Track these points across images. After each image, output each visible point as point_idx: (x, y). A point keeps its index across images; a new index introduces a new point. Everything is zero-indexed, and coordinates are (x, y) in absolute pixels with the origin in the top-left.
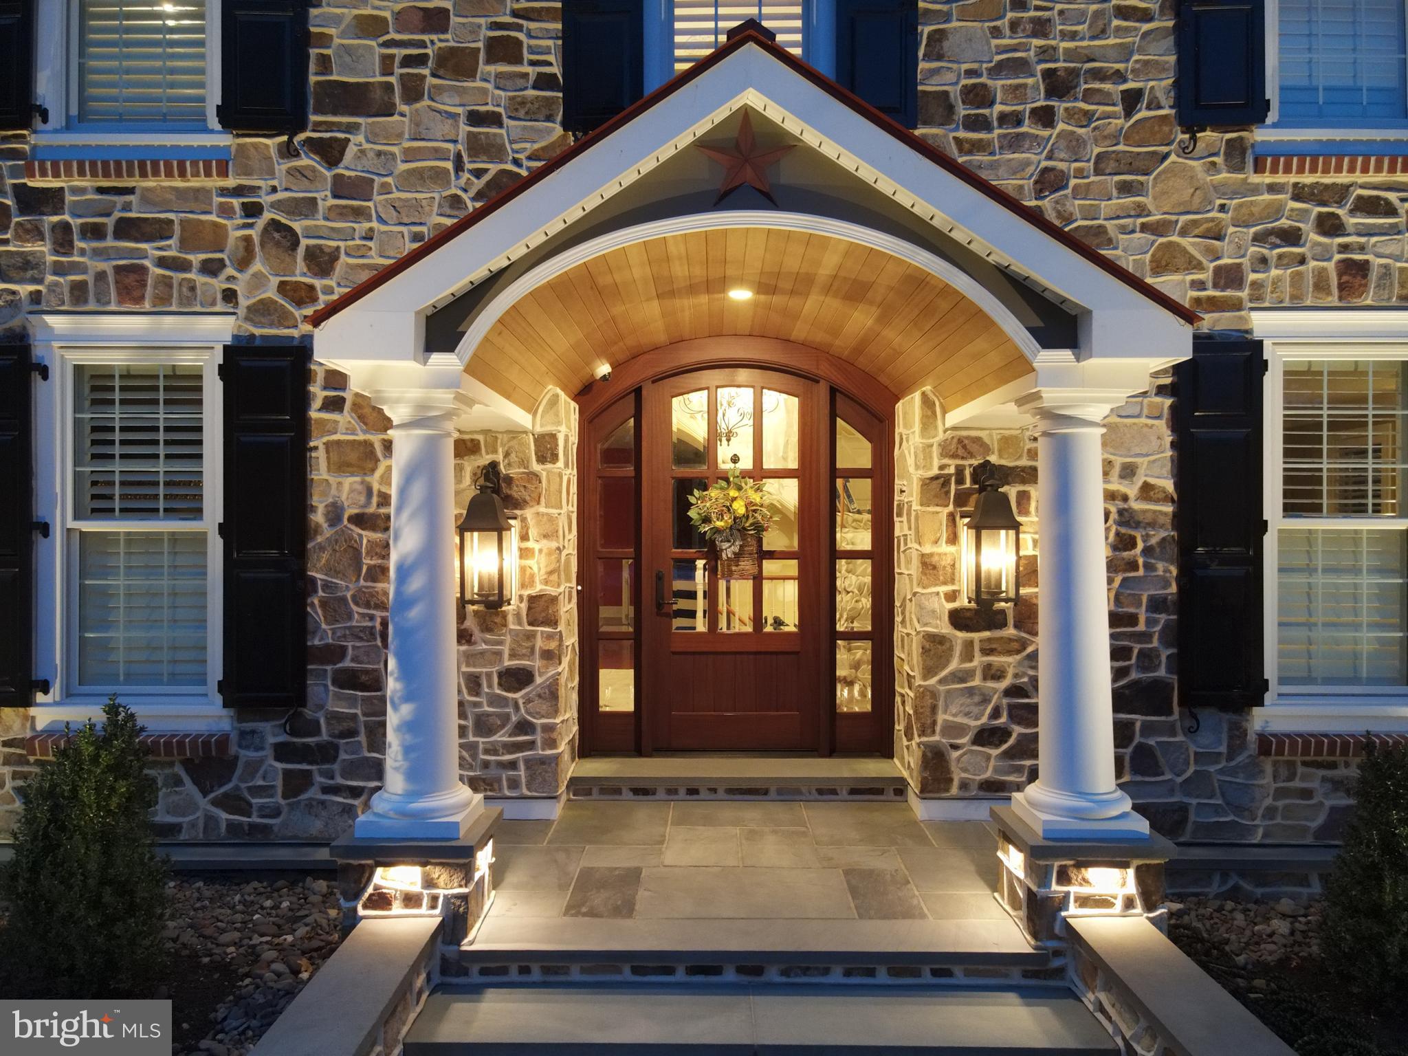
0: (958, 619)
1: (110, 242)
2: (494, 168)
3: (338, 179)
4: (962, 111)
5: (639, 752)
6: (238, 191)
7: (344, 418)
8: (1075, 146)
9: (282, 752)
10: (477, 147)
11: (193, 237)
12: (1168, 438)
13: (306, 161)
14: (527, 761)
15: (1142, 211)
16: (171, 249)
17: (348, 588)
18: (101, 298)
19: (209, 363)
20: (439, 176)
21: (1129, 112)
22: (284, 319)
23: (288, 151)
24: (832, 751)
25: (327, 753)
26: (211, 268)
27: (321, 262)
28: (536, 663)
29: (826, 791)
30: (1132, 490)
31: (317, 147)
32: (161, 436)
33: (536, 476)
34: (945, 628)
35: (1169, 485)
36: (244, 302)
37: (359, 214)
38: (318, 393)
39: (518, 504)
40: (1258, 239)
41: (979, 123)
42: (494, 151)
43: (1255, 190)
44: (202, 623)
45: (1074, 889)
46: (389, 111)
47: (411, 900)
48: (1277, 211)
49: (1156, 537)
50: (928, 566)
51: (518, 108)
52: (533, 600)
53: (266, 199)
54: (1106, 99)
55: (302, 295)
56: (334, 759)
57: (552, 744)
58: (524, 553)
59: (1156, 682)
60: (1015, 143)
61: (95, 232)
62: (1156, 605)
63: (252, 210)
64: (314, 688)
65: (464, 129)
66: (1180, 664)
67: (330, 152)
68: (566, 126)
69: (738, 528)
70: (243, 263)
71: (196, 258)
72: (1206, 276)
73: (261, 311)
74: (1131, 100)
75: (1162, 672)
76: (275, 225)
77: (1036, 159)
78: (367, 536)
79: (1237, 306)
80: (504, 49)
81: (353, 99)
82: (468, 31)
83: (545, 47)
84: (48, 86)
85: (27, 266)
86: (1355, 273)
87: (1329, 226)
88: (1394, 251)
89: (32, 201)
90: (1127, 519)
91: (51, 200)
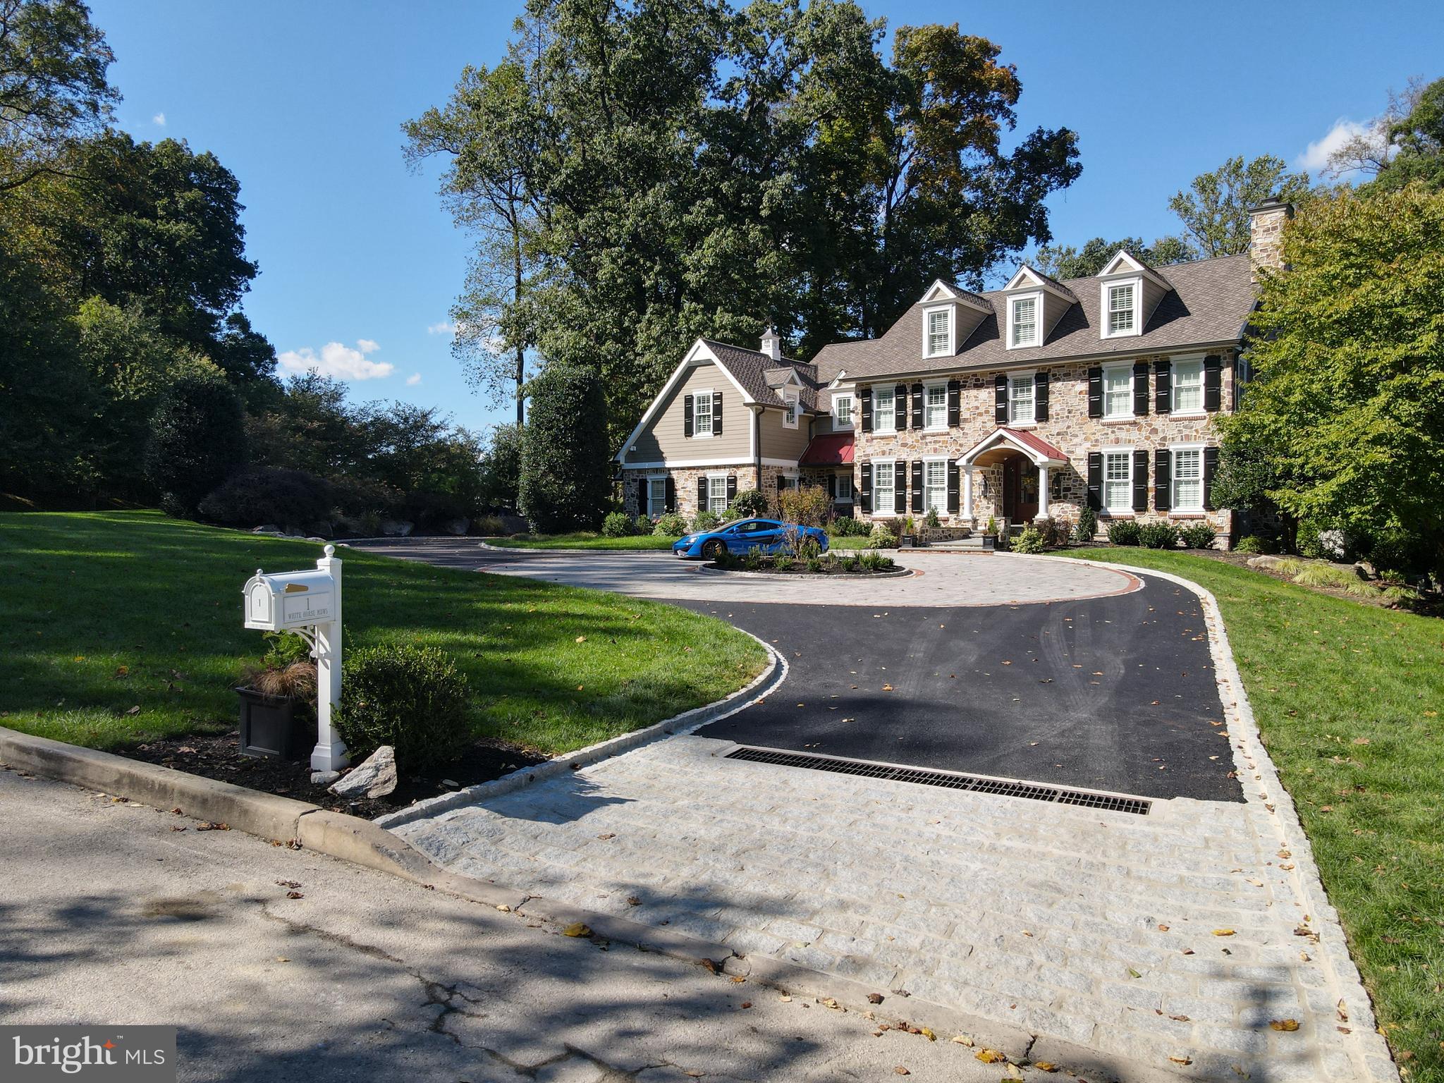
2: (985, 430)
3: (963, 433)
4: (1055, 417)
8: (1073, 421)
11: (944, 442)
13: (960, 430)
15: (1083, 431)
16: (941, 444)
18: (931, 452)
19: (945, 462)
20: (977, 431)
22: (956, 454)
23: (957, 429)
26: (946, 447)
27: (961, 445)
32: (939, 472)
36: (950, 452)
37: (967, 437)
41: (1058, 419)
42: (985, 427)
43: (1101, 427)
44: (944, 501)
46: (971, 421)
48: (1104, 430)
51: (989, 421)
53: (953, 436)
54: (1078, 414)
55: (958, 450)
60: (1063, 421)
61: (930, 443)
64: (960, 510)
65: (981, 424)
67: (963, 429)
68: (996, 423)
72: (1093, 441)
73: (953, 453)
74: (1082, 414)
75: (1086, 505)
76: (955, 440)
80: (987, 412)
81: (965, 420)
82: (982, 410)
83: (993, 410)
84: (925, 421)
85: (921, 448)
86: (1117, 439)
87: (1113, 432)
88: (1123, 436)
89: (922, 438)
90: (1081, 481)
91: (925, 438)
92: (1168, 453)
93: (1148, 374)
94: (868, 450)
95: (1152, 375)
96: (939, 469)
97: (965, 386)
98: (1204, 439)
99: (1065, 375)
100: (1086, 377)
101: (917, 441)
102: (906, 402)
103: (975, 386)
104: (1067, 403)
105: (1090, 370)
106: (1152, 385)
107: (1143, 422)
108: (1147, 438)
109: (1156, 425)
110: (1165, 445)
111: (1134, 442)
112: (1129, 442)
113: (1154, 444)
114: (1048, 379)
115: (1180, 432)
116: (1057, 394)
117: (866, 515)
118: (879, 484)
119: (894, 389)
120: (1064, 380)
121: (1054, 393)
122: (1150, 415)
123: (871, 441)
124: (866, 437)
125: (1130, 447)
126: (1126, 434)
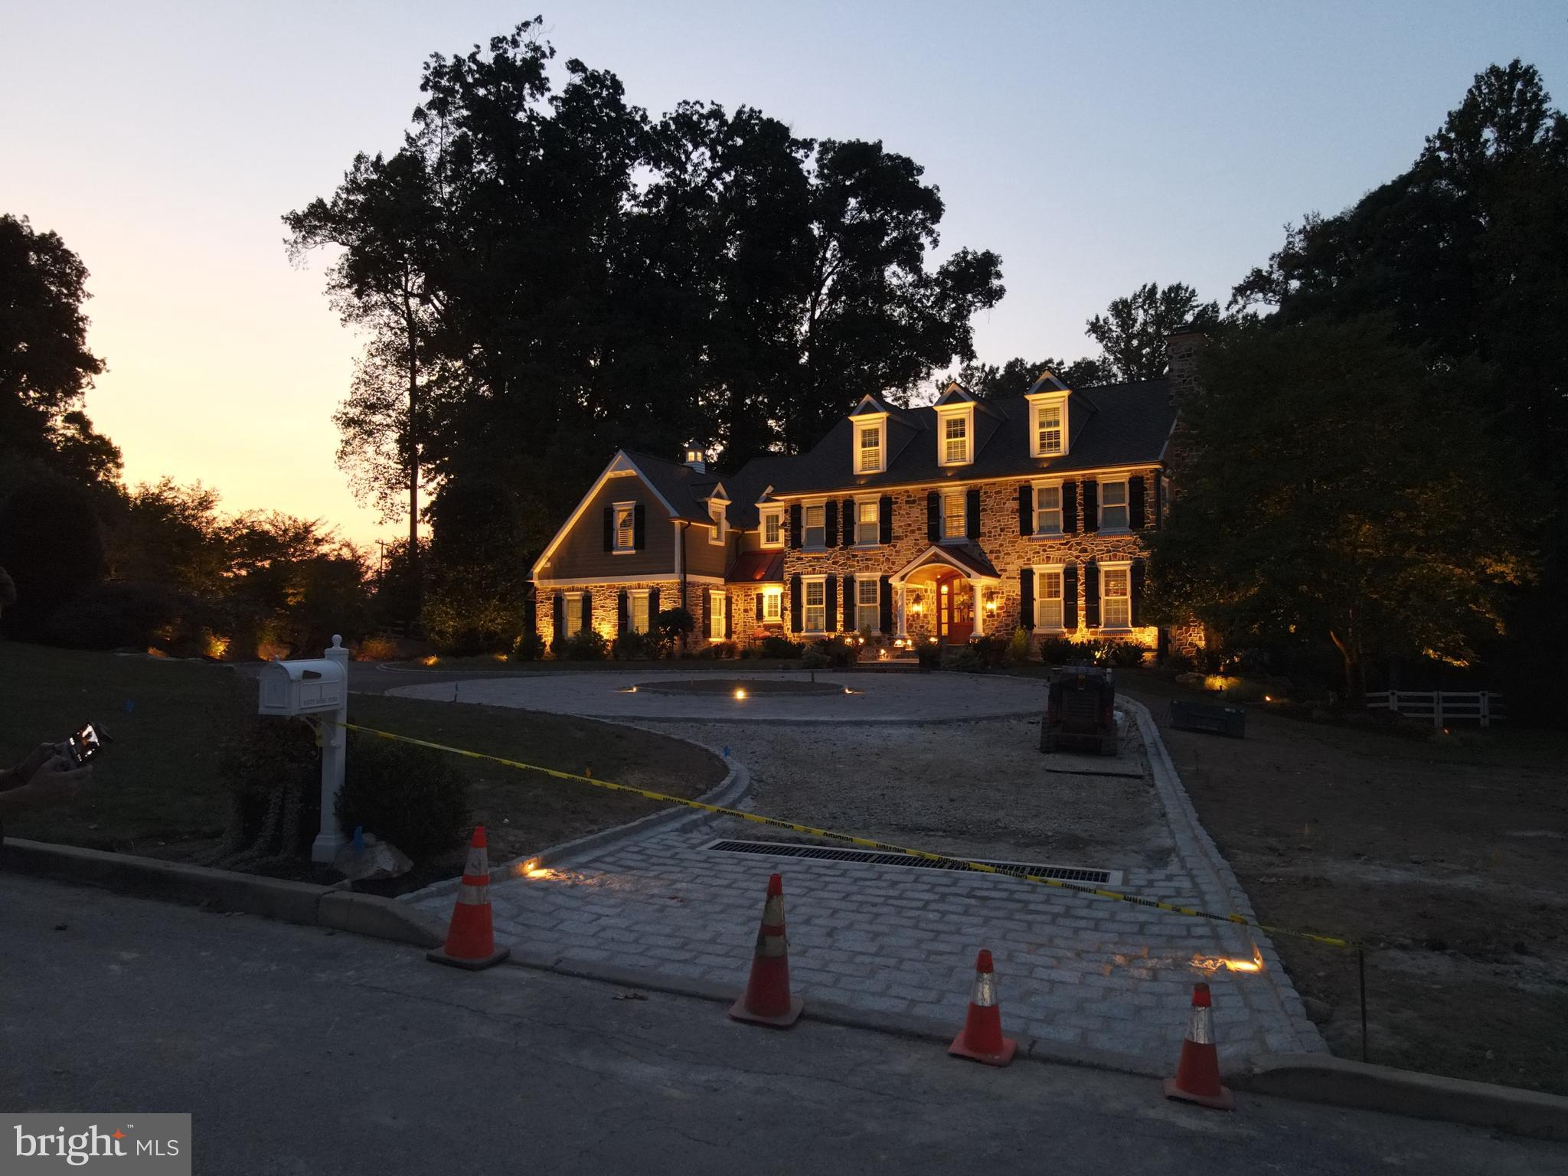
1: (864, 562)
2: (918, 548)
3: (896, 550)
4: (987, 535)
6: (882, 553)
8: (1005, 539)
9: (888, 639)
10: (915, 544)
11: (876, 560)
12: (1020, 586)
13: (892, 548)
15: (1015, 549)
16: (872, 562)
18: (863, 570)
19: (878, 580)
20: (910, 549)
21: (1013, 533)
22: (888, 573)
23: (889, 546)
26: (878, 565)
27: (894, 563)
30: (1014, 595)
31: (893, 545)
32: (871, 591)
34: (986, 617)
35: (1020, 593)
36: (882, 570)
37: (899, 555)
39: (922, 600)
40: (1033, 553)
42: (918, 545)
43: (1032, 545)
44: (876, 619)
46: (903, 539)
48: (1036, 548)
49: (1018, 602)
51: (921, 538)
52: (924, 615)
53: (886, 554)
54: (1009, 532)
58: (922, 607)
59: (1018, 626)
60: (995, 539)
61: (862, 560)
62: (1018, 613)
63: (884, 556)
64: (893, 629)
65: (914, 542)
66: (1021, 622)
67: (895, 546)
68: (928, 540)
70: (882, 564)
71: (875, 563)
72: (1025, 559)
73: (885, 571)
75: (1019, 624)
76: (887, 558)
77: (999, 542)
78: (900, 605)
79: (1030, 564)
80: (919, 529)
82: (914, 526)
83: (925, 528)
84: (856, 538)
85: (853, 566)
86: (1048, 558)
87: (1044, 551)
88: (1055, 554)
89: (854, 556)
90: (1014, 599)
91: (856, 556)
92: (1097, 571)
93: (1076, 493)
94: (799, 568)
95: (1080, 495)
96: (871, 588)
97: (896, 503)
98: (1131, 558)
99: (996, 493)
100: (1017, 495)
101: (848, 558)
102: (837, 518)
103: (907, 502)
104: (999, 521)
105: (1021, 488)
106: (1080, 504)
107: (1073, 541)
108: (1077, 557)
109: (1085, 545)
110: (1094, 563)
111: (1064, 560)
112: (1060, 561)
113: (1084, 563)
114: (979, 497)
115: (1109, 551)
116: (989, 511)
117: (796, 634)
118: (809, 603)
119: (824, 504)
120: (995, 498)
121: (986, 510)
122: (1079, 534)
123: (802, 559)
124: (797, 554)
125: (1061, 565)
126: (1057, 553)
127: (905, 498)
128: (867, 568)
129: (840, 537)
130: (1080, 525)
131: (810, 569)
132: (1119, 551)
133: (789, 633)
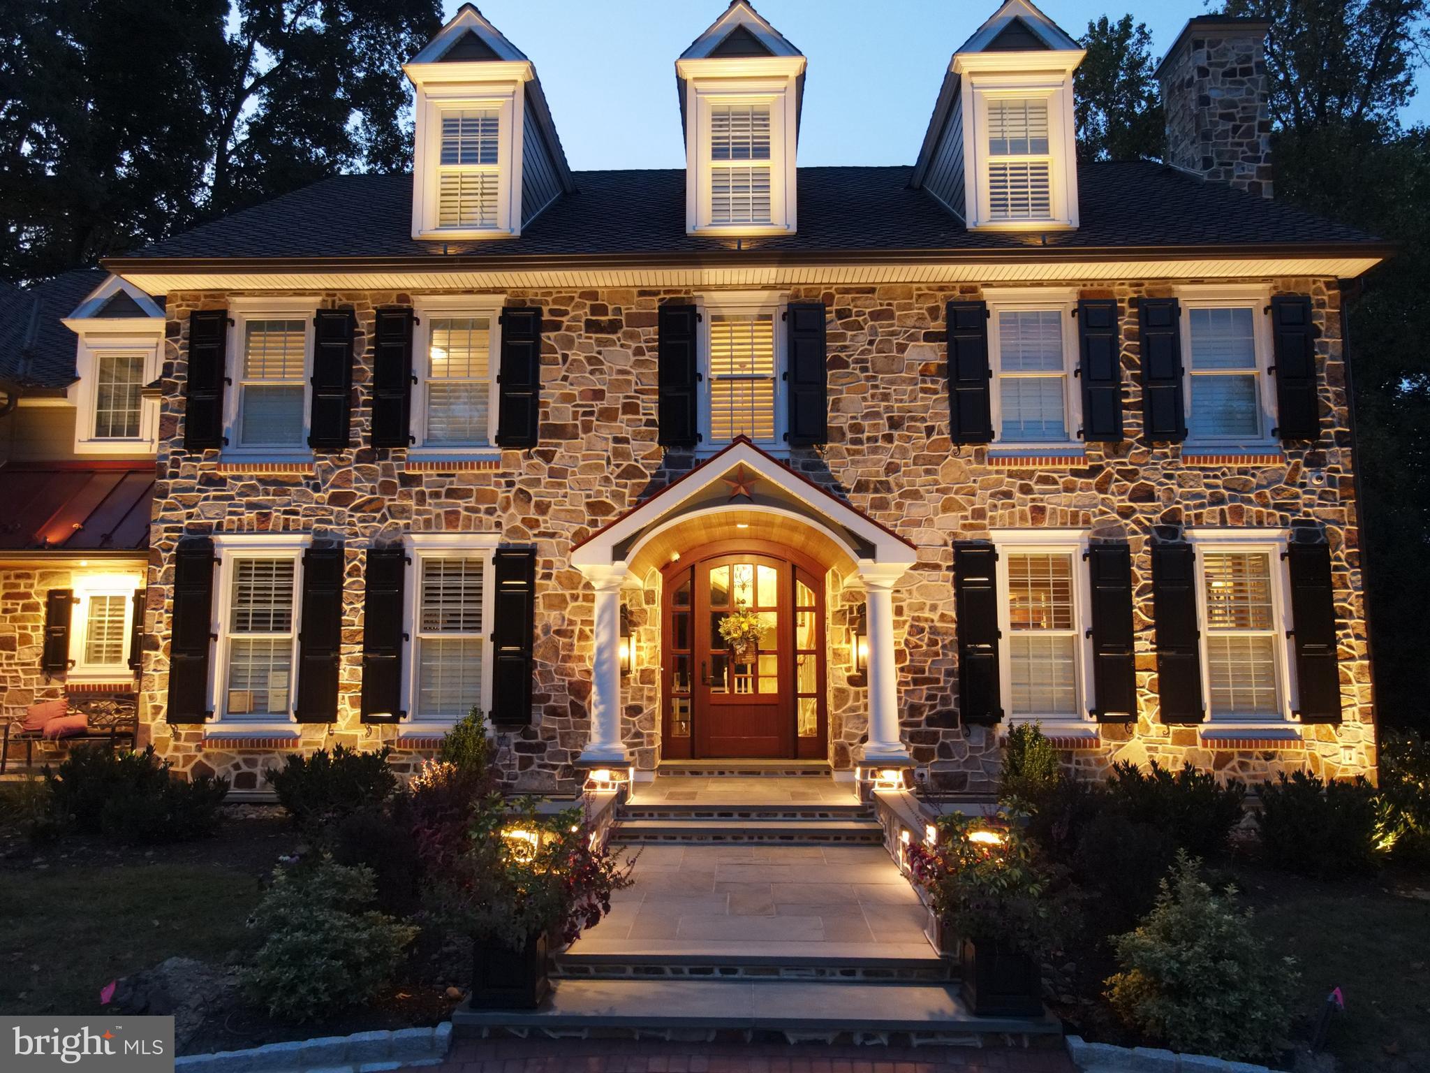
0: (852, 681)
1: (443, 500)
2: (625, 464)
3: (551, 469)
4: (849, 435)
5: (693, 757)
6: (504, 475)
7: (552, 583)
8: (904, 452)
9: (519, 747)
10: (617, 454)
11: (483, 497)
12: (952, 591)
13: (537, 460)
14: (639, 752)
15: (936, 482)
16: (472, 502)
17: (552, 666)
18: (438, 526)
19: (488, 558)
20: (599, 467)
21: (929, 436)
22: (524, 535)
23: (528, 456)
24: (796, 757)
25: (540, 748)
26: (490, 512)
27: (542, 508)
28: (644, 703)
29: (790, 773)
30: (936, 617)
31: (540, 453)
32: (463, 592)
33: (644, 611)
34: (845, 685)
35: (953, 614)
36: (505, 527)
37: (561, 485)
38: (540, 570)
39: (636, 624)
40: (992, 496)
41: (856, 441)
42: (626, 455)
43: (989, 473)
44: (478, 685)
45: (877, 780)
46: (576, 437)
47: (604, 785)
48: (1001, 482)
49: (948, 640)
50: (837, 654)
51: (637, 435)
52: (642, 671)
53: (516, 479)
54: (918, 430)
55: (533, 524)
56: (545, 750)
57: (652, 743)
58: (639, 648)
59: (950, 712)
60: (875, 451)
61: (436, 495)
62: (949, 673)
63: (510, 484)
64: (535, 716)
65: (611, 445)
66: (961, 702)
67: (547, 456)
68: (660, 443)
69: (745, 638)
70: (505, 509)
71: (483, 507)
72: (969, 513)
73: (513, 531)
74: (930, 431)
75: (952, 707)
76: (520, 490)
77: (886, 459)
78: (562, 640)
79: (983, 528)
80: (630, 408)
81: (559, 432)
82: (614, 400)
83: (650, 406)
84: (416, 427)
85: (404, 511)
86: (1038, 512)
87: (1026, 490)
88: (1057, 501)
89: (407, 481)
90: (934, 631)
91: (416, 480)
92: (1187, 555)
93: (1116, 330)
94: (208, 511)
95: (1130, 336)
96: (463, 582)
97: (556, 326)
98: (1284, 523)
99: (876, 316)
100: (939, 326)
101: (388, 488)
102: (352, 361)
103: (591, 326)
104: (885, 397)
105: (950, 305)
106: (1130, 364)
107: (1111, 466)
108: (1126, 513)
109: (1150, 477)
110: (1174, 533)
111: (1087, 521)
112: (1073, 521)
113: (1146, 530)
114: (823, 323)
115: (1217, 500)
116: (854, 368)
117: (184, 729)
118: (240, 622)
119: (309, 316)
120: (874, 331)
121: (845, 365)
122: (1130, 446)
123: (222, 482)
124: (203, 465)
125: (1076, 534)
126: (1065, 498)
127: (585, 313)
128: (452, 520)
129: (362, 422)
130: (1132, 421)
131: (249, 516)
132: (1249, 501)
133: (156, 726)
